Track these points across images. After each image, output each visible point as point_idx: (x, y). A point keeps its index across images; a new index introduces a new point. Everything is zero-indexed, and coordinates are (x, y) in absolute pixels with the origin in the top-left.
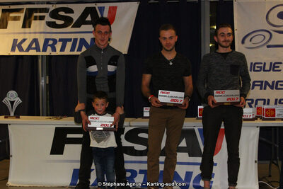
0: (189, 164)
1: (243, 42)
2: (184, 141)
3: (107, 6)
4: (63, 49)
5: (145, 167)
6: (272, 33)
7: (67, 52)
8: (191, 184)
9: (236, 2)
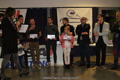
0: (44, 58)
1: (60, 21)
2: (42, 51)
3: (17, 10)
5: (31, 60)
8: (45, 64)
9: (57, 9)
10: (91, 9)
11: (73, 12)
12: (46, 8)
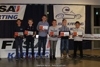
1: (56, 17)
4: (3, 18)
6: (64, 15)
7: (5, 19)
9: (54, 6)
10: (85, 7)
11: (68, 9)
12: (44, 4)
